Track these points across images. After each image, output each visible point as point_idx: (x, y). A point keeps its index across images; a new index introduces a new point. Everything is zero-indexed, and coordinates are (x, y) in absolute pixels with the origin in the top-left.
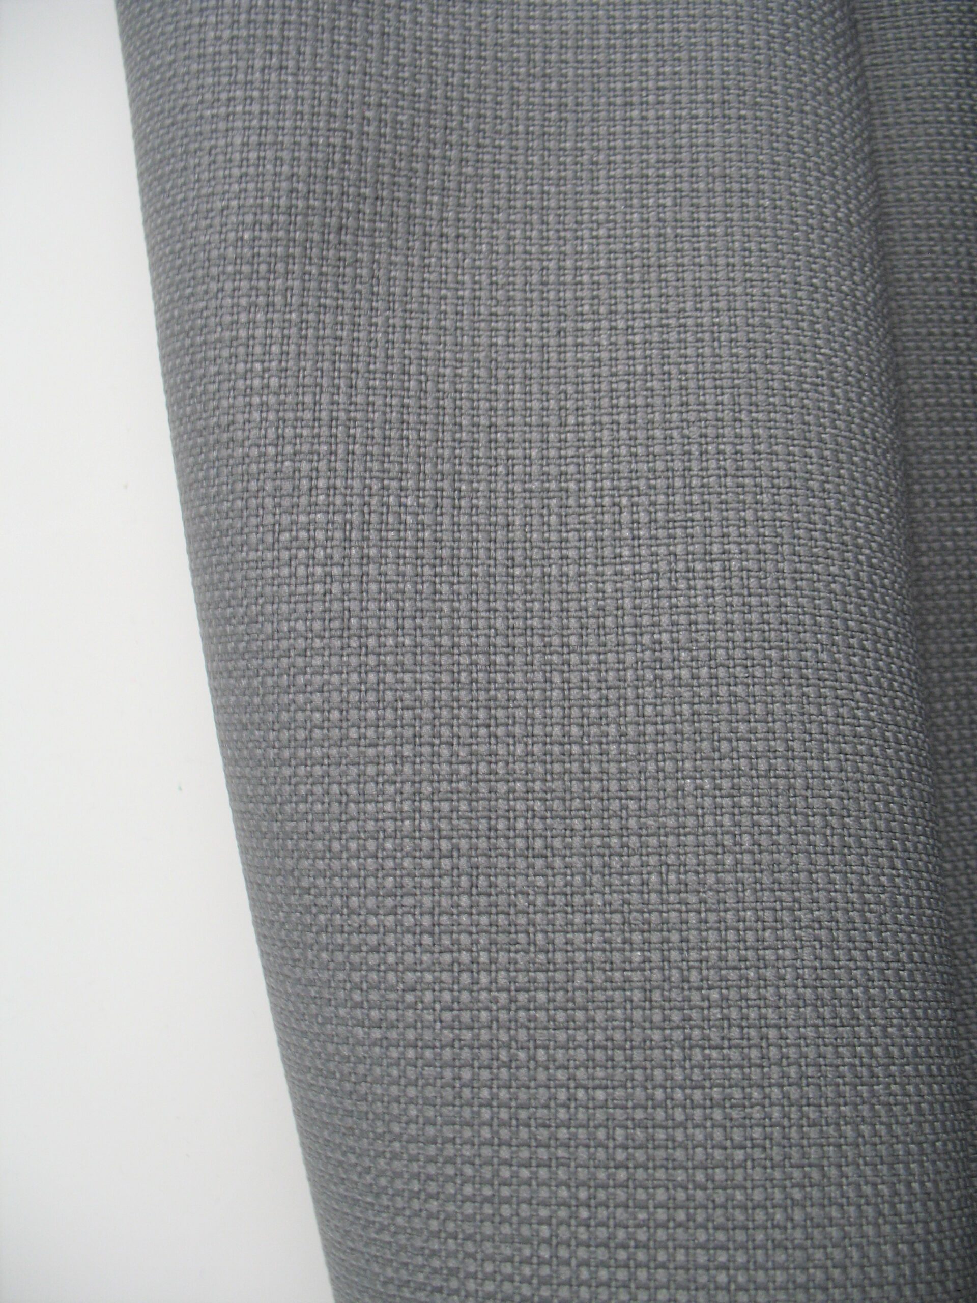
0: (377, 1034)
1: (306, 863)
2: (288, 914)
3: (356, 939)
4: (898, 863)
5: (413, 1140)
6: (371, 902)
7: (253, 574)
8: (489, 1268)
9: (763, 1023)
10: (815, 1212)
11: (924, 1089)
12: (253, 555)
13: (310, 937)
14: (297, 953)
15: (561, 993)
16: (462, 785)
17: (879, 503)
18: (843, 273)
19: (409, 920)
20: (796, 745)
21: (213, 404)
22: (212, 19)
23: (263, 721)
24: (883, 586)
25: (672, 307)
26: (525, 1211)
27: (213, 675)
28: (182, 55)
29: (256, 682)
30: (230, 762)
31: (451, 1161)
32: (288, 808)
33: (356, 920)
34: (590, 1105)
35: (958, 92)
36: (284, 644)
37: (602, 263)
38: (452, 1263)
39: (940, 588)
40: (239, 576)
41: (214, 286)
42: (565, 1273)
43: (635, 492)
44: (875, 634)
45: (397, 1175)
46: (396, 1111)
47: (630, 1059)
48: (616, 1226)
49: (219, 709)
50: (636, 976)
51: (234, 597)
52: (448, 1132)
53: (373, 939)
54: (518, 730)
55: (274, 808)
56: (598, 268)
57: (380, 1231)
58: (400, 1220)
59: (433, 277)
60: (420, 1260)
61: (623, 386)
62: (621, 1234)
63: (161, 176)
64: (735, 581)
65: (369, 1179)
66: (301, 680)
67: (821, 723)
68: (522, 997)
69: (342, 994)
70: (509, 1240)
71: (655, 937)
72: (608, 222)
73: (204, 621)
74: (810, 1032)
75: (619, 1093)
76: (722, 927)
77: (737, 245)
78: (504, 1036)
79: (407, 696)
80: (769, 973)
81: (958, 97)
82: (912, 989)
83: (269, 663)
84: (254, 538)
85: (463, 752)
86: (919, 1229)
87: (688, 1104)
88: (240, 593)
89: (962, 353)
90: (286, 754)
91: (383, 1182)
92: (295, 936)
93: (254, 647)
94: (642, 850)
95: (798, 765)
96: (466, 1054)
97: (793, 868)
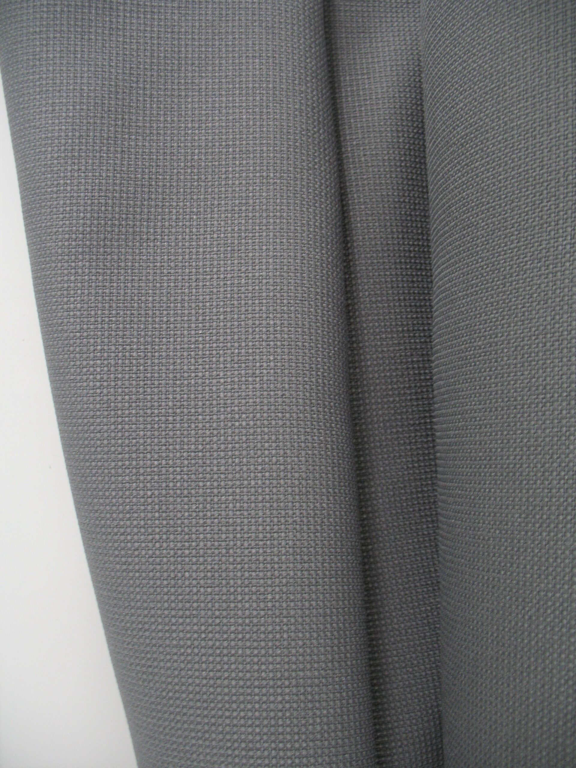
0: (124, 567)
1: (96, 500)
2: (90, 520)
3: (116, 530)
4: (331, 498)
5: (139, 608)
6: (121, 516)
7: (72, 385)
8: (168, 657)
9: (272, 562)
10: (292, 634)
11: (340, 588)
12: (72, 377)
13: (98, 530)
14: (94, 536)
15: (194, 551)
16: (156, 469)
17: (329, 349)
18: (317, 250)
19: (135, 523)
20: (288, 451)
21: (54, 314)
22: (50, 149)
23: (78, 444)
24: (329, 384)
25: (243, 269)
26: (181, 635)
27: (60, 424)
28: (38, 164)
29: (75, 428)
30: (67, 460)
31: (153, 616)
32: (88, 479)
33: (115, 523)
34: (205, 594)
35: (388, 152)
36: (85, 413)
37: (215, 249)
38: (155, 656)
39: (376, 375)
40: (67, 385)
41: (53, 265)
42: (197, 659)
43: (226, 348)
44: (324, 405)
45: (133, 622)
46: (132, 597)
47: (220, 576)
48: (216, 640)
49: (62, 438)
50: (223, 544)
51: (65, 394)
52: (152, 605)
53: (122, 530)
54: (178, 447)
55: (83, 479)
56: (213, 251)
57: (128, 644)
58: (135, 640)
59: (144, 258)
60: (143, 655)
61: (222, 303)
62: (218, 644)
63: (31, 215)
64: (265, 385)
65: (123, 624)
66: (92, 428)
67: (298, 443)
68: (179, 552)
69: (111, 552)
70: (176, 646)
71: (231, 528)
72: (218, 231)
73: (55, 402)
74: (291, 565)
75: (217, 589)
76: (257, 524)
77: (271, 240)
78: (172, 568)
79: (133, 434)
80: (275, 542)
81: (388, 153)
82: (335, 548)
83: (80, 421)
84: (72, 370)
85: (156, 456)
86: (336, 641)
87: (243, 593)
88: (68, 392)
89: (387, 271)
90: (87, 457)
91: (128, 625)
92: (93, 529)
93: (74, 414)
94: (226, 494)
95: (289, 460)
96: (158, 574)
97: (286, 501)
